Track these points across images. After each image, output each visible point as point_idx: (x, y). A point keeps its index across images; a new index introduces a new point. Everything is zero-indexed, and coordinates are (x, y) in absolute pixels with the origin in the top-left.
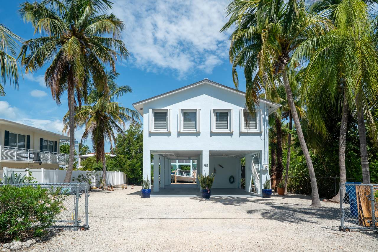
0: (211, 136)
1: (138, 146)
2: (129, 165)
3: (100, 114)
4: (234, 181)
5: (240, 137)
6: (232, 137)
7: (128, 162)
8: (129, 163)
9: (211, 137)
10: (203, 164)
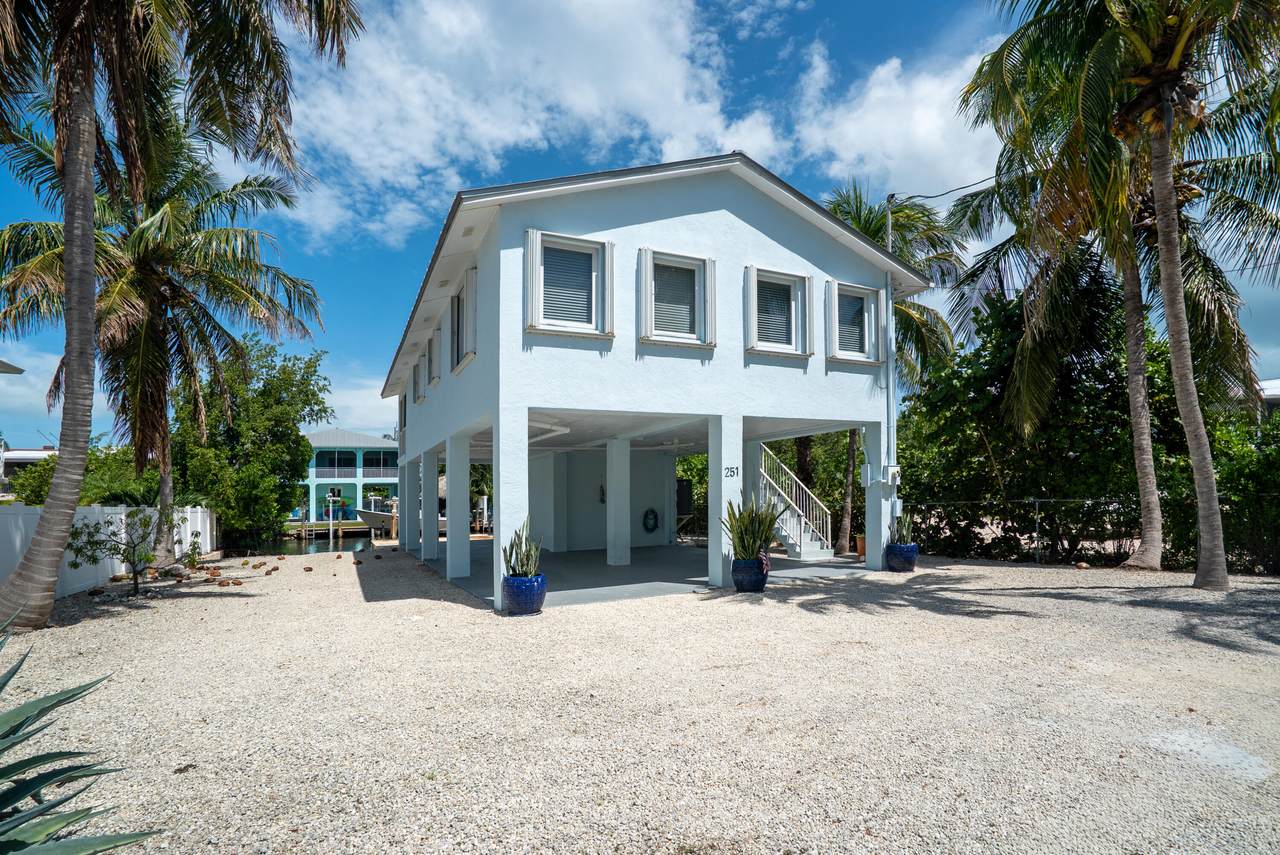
0: (746, 364)
1: (269, 420)
2: (234, 484)
3: (155, 272)
4: (656, 526)
5: (826, 374)
6: (805, 373)
7: (230, 474)
8: (235, 476)
9: (745, 366)
10: (725, 464)
